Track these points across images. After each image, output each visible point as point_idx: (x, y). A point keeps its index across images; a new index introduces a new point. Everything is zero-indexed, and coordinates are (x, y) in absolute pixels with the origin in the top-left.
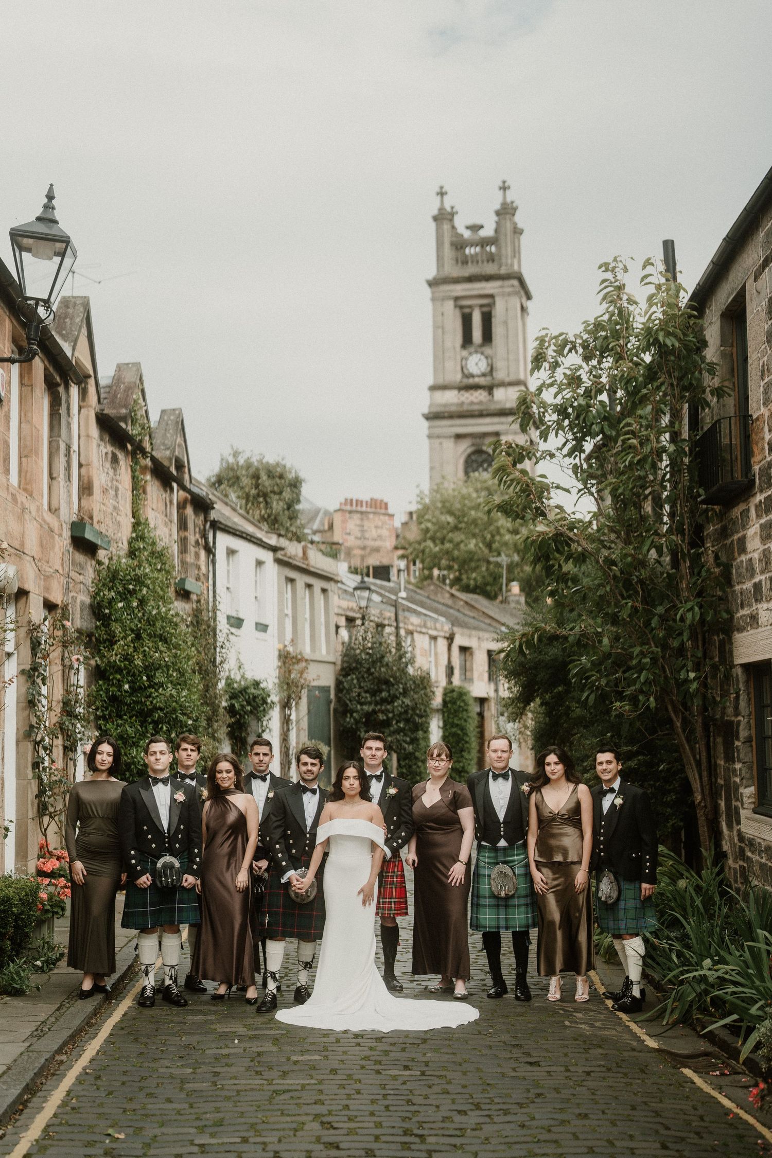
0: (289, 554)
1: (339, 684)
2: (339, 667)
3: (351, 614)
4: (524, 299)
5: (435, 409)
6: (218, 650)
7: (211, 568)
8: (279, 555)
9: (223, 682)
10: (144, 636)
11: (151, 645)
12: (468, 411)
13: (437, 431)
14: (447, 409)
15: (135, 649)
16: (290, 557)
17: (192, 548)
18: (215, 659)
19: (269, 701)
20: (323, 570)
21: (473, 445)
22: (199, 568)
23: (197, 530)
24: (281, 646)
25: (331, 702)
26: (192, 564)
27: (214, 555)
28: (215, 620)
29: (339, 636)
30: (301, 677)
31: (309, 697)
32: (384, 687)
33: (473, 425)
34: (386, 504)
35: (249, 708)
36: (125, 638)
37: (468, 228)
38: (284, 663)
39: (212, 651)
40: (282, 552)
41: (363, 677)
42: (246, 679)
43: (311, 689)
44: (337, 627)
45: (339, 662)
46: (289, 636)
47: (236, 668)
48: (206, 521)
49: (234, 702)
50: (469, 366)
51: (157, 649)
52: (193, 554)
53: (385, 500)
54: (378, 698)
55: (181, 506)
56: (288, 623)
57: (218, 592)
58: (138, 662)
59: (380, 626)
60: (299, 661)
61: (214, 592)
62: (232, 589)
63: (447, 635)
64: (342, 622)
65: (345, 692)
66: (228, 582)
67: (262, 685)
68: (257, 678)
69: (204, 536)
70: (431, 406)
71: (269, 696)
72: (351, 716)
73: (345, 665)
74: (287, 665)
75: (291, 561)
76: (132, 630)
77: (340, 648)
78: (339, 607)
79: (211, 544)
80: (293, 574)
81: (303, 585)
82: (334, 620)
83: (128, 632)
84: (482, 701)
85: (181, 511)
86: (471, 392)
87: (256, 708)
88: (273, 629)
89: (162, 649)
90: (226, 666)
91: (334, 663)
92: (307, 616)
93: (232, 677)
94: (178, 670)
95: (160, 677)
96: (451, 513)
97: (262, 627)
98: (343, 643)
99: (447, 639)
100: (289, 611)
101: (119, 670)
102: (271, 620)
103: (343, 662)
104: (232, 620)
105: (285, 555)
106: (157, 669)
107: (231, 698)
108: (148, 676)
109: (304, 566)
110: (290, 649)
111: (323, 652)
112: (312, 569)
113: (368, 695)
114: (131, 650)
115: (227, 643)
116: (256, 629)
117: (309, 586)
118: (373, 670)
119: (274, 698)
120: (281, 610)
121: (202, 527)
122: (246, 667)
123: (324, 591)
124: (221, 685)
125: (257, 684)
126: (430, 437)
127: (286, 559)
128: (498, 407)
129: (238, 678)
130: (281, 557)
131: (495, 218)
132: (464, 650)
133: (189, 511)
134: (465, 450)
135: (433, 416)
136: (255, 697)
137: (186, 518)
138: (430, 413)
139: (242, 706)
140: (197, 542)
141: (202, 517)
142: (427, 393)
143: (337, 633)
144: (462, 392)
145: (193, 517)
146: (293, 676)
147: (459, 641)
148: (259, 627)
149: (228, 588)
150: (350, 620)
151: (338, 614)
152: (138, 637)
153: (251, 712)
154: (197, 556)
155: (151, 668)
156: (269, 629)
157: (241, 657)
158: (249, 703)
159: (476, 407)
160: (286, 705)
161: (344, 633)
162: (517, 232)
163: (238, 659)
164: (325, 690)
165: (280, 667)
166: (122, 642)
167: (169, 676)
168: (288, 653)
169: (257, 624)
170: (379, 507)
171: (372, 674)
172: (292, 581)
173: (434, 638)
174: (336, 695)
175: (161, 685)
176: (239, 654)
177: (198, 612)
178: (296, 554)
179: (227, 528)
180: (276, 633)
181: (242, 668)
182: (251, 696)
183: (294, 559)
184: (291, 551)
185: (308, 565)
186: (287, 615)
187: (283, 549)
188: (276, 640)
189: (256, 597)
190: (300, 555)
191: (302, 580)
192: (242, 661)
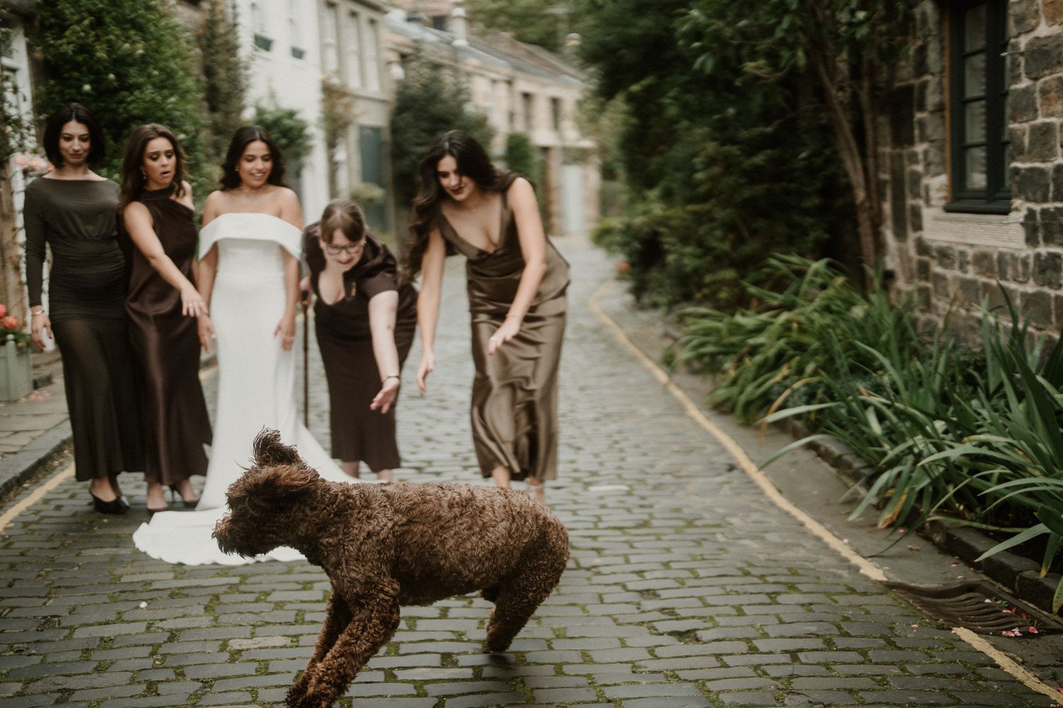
1: (393, 124)
2: (392, 107)
3: (404, 50)
6: (241, 71)
9: (251, 110)
10: (108, 20)
11: (118, 32)
15: (98, 38)
18: (238, 80)
19: (308, 133)
24: (324, 77)
25: (385, 143)
29: (392, 74)
30: (347, 113)
31: (358, 136)
36: (79, 22)
38: (328, 96)
39: (233, 70)
42: (280, 109)
43: (360, 128)
44: (389, 63)
45: (392, 101)
46: (332, 65)
47: (267, 96)
51: (128, 38)
56: (331, 55)
58: (101, 54)
60: (344, 95)
62: (257, 5)
63: (507, 79)
64: (394, 57)
65: (401, 132)
68: (292, 108)
71: (307, 127)
72: (408, 158)
73: (400, 103)
74: (331, 99)
76: (91, 13)
77: (393, 86)
78: (390, 41)
81: (347, 12)
82: (384, 54)
83: (85, 14)
84: (545, 150)
87: (291, 142)
88: (311, 57)
89: (137, 38)
91: (387, 102)
92: (354, 47)
93: (263, 105)
94: (161, 70)
95: (134, 76)
97: (298, 53)
98: (397, 81)
99: (507, 83)
100: (331, 40)
101: (77, 66)
102: (309, 43)
103: (397, 100)
104: (259, 40)
106: (131, 65)
108: (117, 74)
110: (335, 81)
111: (374, 88)
114: (91, 40)
115: (253, 65)
116: (290, 54)
117: (354, 14)
118: (427, 107)
119: (315, 130)
120: (322, 36)
122: (280, 95)
123: (372, 22)
124: (249, 113)
129: (271, 108)
132: (527, 96)
136: (290, 129)
143: (389, 69)
146: (338, 111)
147: (522, 86)
148: (295, 51)
149: (253, 5)
150: (404, 57)
151: (390, 50)
152: (98, 23)
153: (288, 146)
155: (120, 63)
156: (306, 56)
157: (272, 84)
158: (284, 136)
160: (331, 142)
161: (397, 70)
163: (269, 87)
164: (376, 130)
165: (324, 101)
166: (77, 28)
167: (149, 76)
168: (332, 85)
169: (291, 48)
171: (427, 112)
172: (332, 5)
173: (494, 82)
174: (391, 136)
175: (139, 87)
176: (270, 80)
177: (211, 24)
180: (318, 63)
181: (275, 96)
182: (286, 128)
186: (329, 45)
188: (319, 71)
189: (290, 20)
191: (345, 6)
192: (274, 89)
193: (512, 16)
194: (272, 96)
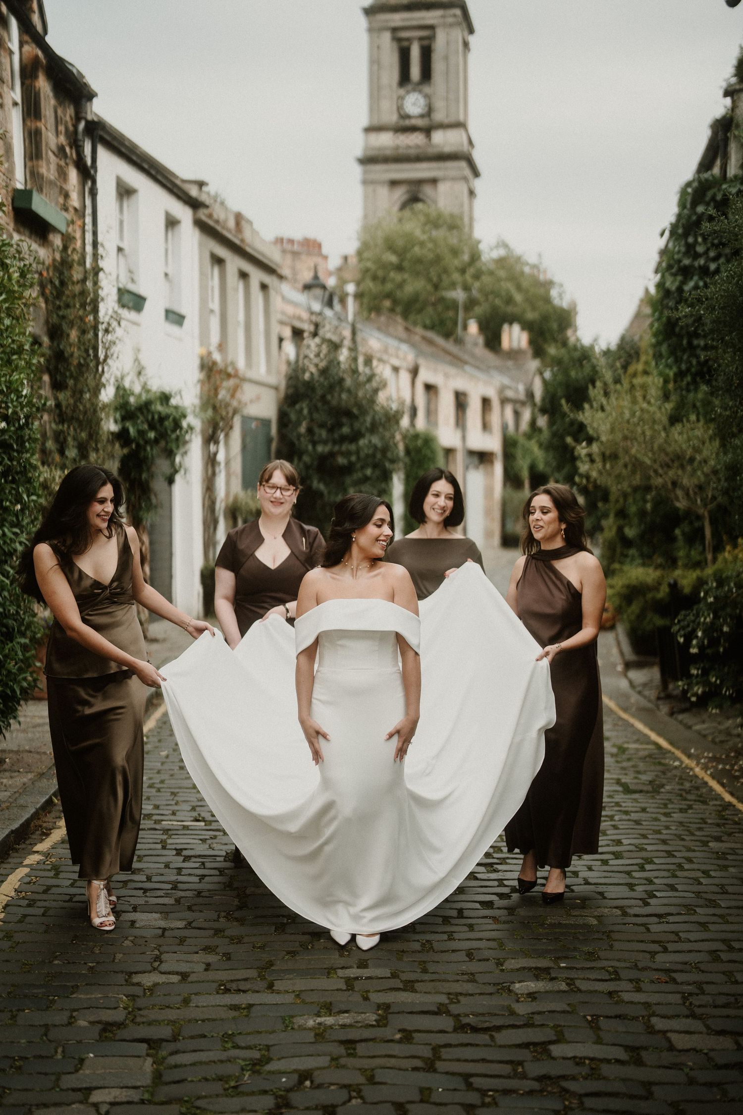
0: (215, 216)
1: (282, 416)
2: (282, 393)
3: (298, 325)
4: (466, 33)
5: (370, 153)
6: (100, 335)
7: (88, 202)
8: (202, 214)
9: (111, 390)
12: (403, 155)
13: (371, 176)
14: (382, 154)
16: (217, 222)
17: (52, 156)
18: (95, 348)
19: (184, 425)
20: (263, 255)
21: (409, 192)
22: (67, 196)
23: (62, 128)
24: (203, 351)
25: (272, 439)
26: (51, 183)
27: (94, 182)
28: (95, 283)
29: (283, 353)
30: (232, 398)
31: (243, 430)
32: (344, 420)
33: (406, 171)
34: (320, 244)
35: (152, 435)
38: (208, 376)
39: (89, 336)
40: (206, 211)
42: (149, 391)
43: (246, 420)
44: (281, 340)
45: (283, 387)
46: (215, 338)
47: (133, 373)
48: (78, 118)
49: (127, 424)
50: (405, 107)
52: (53, 167)
53: (318, 241)
54: (336, 435)
55: (28, 72)
56: (214, 323)
59: (334, 345)
60: (229, 376)
62: (126, 252)
63: (410, 367)
64: (287, 333)
65: (291, 426)
66: (121, 238)
67: (173, 402)
68: (167, 389)
69: (76, 145)
70: (365, 149)
71: (185, 416)
72: (300, 458)
73: (291, 390)
74: (212, 380)
75: (219, 228)
77: (284, 367)
78: (283, 313)
79: (89, 162)
80: (222, 252)
81: (236, 271)
82: (276, 329)
85: (28, 82)
86: (408, 134)
87: (163, 435)
88: (191, 323)
90: (115, 365)
91: (276, 388)
92: (241, 316)
93: (127, 385)
97: (175, 317)
98: (288, 362)
99: (411, 371)
100: (215, 305)
102: (189, 307)
103: (288, 386)
104: (126, 298)
105: (210, 216)
107: (123, 418)
109: (237, 241)
110: (217, 357)
111: (262, 370)
112: (248, 249)
113: (323, 431)
115: (114, 324)
116: (167, 319)
117: (244, 275)
118: (329, 397)
119: (194, 421)
120: (204, 302)
121: (71, 128)
122: (149, 371)
123: (264, 287)
124: (106, 394)
125: (165, 398)
126: (364, 183)
127: (211, 222)
128: (436, 151)
129: (136, 388)
130: (204, 218)
132: (429, 388)
133: (43, 84)
134: (400, 198)
135: (368, 161)
136: (162, 419)
137: (37, 95)
138: (364, 157)
139: (141, 433)
140: (61, 149)
141: (70, 111)
143: (280, 347)
144: (399, 135)
145: (53, 102)
146: (220, 396)
147: (424, 375)
148: (171, 315)
149: (120, 250)
150: (297, 333)
151: (282, 323)
153: (156, 441)
154: (62, 174)
156: (186, 322)
157: (141, 357)
158: (152, 428)
159: (412, 152)
160: (210, 438)
161: (289, 349)
163: (136, 360)
164: (264, 423)
165: (202, 382)
168: (214, 363)
169: (166, 312)
170: (312, 247)
172: (218, 261)
173: (396, 369)
174: (279, 431)
176: (138, 351)
177: (63, 266)
178: (226, 221)
179: (115, 144)
180: (196, 331)
181: (143, 373)
182: (156, 417)
183: (223, 228)
184: (218, 213)
185: (242, 240)
186: (212, 311)
187: (207, 207)
188: (197, 342)
189: (166, 275)
190: (231, 223)
191: (234, 263)
192: (143, 363)
193: (396, 302)
194: (139, 373)
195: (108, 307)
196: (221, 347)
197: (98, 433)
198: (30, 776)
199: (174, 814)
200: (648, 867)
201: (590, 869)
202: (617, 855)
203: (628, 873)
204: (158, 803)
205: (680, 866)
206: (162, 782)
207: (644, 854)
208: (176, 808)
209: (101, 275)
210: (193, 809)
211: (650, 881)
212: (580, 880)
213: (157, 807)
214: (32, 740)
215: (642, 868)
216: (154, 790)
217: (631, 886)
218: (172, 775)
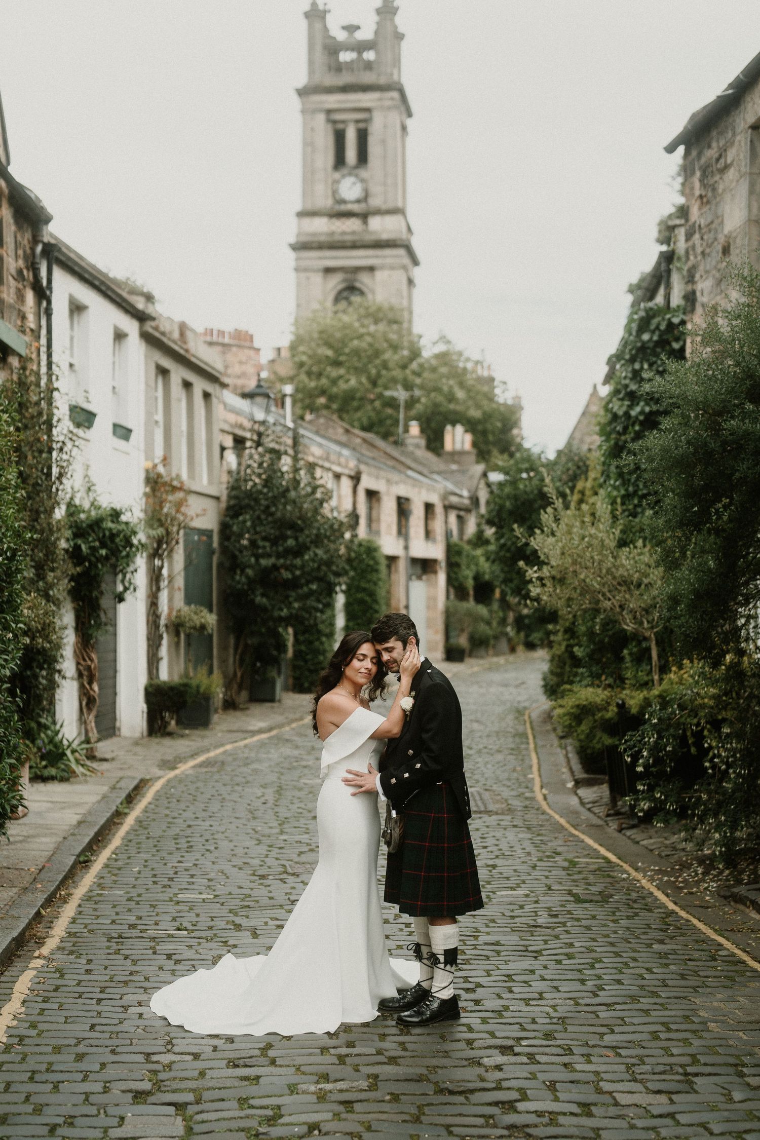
0: (162, 328)
1: (225, 528)
2: (223, 505)
3: (240, 433)
4: (404, 116)
5: (304, 239)
6: (55, 454)
7: (44, 322)
8: (149, 327)
9: (64, 507)
12: (339, 242)
13: (304, 263)
14: (316, 239)
16: (163, 334)
17: (12, 282)
18: (50, 468)
19: (135, 541)
20: (206, 363)
21: (344, 280)
22: (24, 318)
23: (20, 251)
24: (149, 465)
25: (213, 552)
26: (12, 307)
27: (49, 303)
28: (50, 403)
29: (224, 463)
30: (178, 511)
31: (185, 541)
32: (289, 533)
33: (343, 258)
34: (251, 336)
35: (103, 552)
37: (344, 28)
38: (154, 490)
39: (44, 455)
40: (153, 324)
41: (259, 518)
42: (100, 508)
43: (190, 531)
44: (223, 449)
45: (224, 498)
46: (159, 452)
47: (83, 490)
48: (35, 241)
49: (79, 542)
50: (340, 191)
52: (13, 291)
53: (250, 332)
54: (281, 549)
56: (159, 435)
57: (55, 358)
59: (277, 454)
60: (174, 489)
61: (49, 355)
62: (76, 367)
63: (353, 473)
64: (229, 442)
65: (233, 538)
66: (72, 355)
67: (123, 518)
68: (118, 507)
69: (33, 267)
70: (298, 235)
71: (135, 533)
72: (243, 571)
73: (232, 502)
74: (157, 493)
75: (165, 340)
77: (225, 478)
78: (225, 421)
79: (44, 283)
80: (166, 363)
81: (180, 381)
82: (218, 437)
84: (389, 560)
86: (343, 220)
87: (115, 552)
88: (138, 436)
90: (67, 483)
91: (217, 498)
92: (184, 427)
93: (77, 502)
96: (329, 345)
97: (122, 432)
98: (230, 472)
99: (351, 477)
100: (159, 417)
102: (136, 422)
103: (230, 497)
104: (78, 414)
105: (156, 328)
107: (76, 536)
109: (182, 352)
110: (161, 469)
111: (204, 481)
112: (193, 360)
113: (267, 544)
115: (69, 445)
116: (114, 433)
117: (187, 385)
118: (273, 509)
119: (141, 538)
120: (149, 414)
121: (28, 250)
122: (98, 488)
123: (207, 396)
124: (59, 513)
125: (115, 514)
126: (297, 270)
127: (157, 334)
128: (373, 237)
129: (86, 505)
130: (150, 330)
131: (376, 18)
132: (370, 494)
134: (335, 286)
135: (302, 246)
136: (113, 536)
138: (297, 243)
139: (93, 549)
140: (20, 273)
141: (28, 234)
142: (294, 220)
143: (222, 457)
144: (334, 220)
146: (165, 510)
147: (366, 482)
148: (118, 430)
149: (71, 365)
150: (239, 442)
151: (223, 431)
153: (107, 558)
154: (20, 295)
156: (133, 436)
157: (90, 473)
158: (103, 545)
159: (348, 238)
160: (156, 553)
161: (231, 458)
162: (400, 37)
163: (86, 476)
164: (208, 533)
165: (146, 495)
168: (159, 476)
169: (116, 426)
170: (243, 340)
171: (272, 514)
172: (163, 372)
173: (337, 476)
174: (221, 544)
176: (88, 467)
178: (171, 333)
179: (70, 264)
180: (142, 446)
181: (92, 488)
182: (107, 533)
183: (169, 339)
184: (165, 326)
185: (187, 351)
186: (157, 422)
187: (154, 319)
188: (142, 457)
189: (114, 388)
190: (176, 335)
191: (178, 374)
192: (94, 479)
193: (332, 398)
194: (89, 489)
195: (63, 427)
196: (165, 460)
197: (55, 553)
198: (15, 890)
199: (157, 924)
200: (597, 965)
201: (545, 967)
202: (569, 956)
203: (580, 971)
204: (140, 914)
205: (626, 965)
206: (139, 895)
207: (594, 955)
208: (157, 918)
209: (55, 394)
210: (174, 919)
211: (599, 977)
212: (537, 977)
213: (140, 918)
214: (8, 857)
215: (592, 967)
216: (133, 903)
217: (583, 981)
218: (147, 890)
